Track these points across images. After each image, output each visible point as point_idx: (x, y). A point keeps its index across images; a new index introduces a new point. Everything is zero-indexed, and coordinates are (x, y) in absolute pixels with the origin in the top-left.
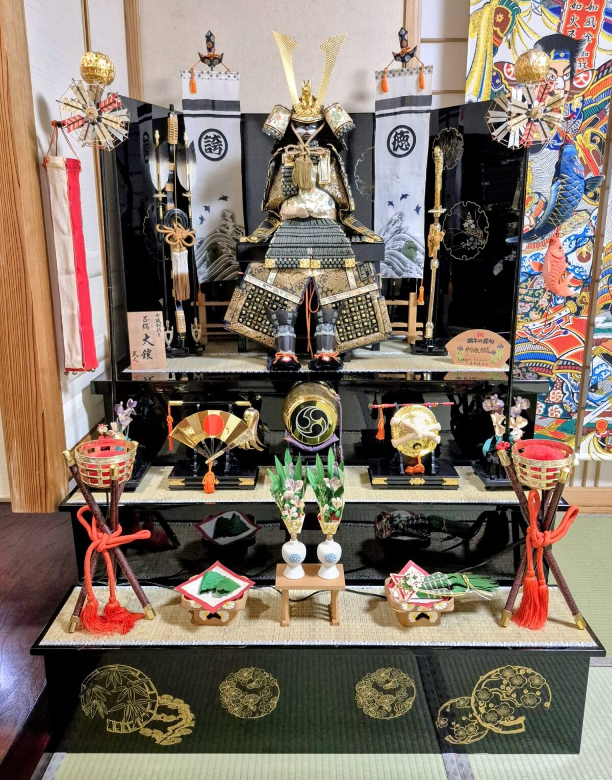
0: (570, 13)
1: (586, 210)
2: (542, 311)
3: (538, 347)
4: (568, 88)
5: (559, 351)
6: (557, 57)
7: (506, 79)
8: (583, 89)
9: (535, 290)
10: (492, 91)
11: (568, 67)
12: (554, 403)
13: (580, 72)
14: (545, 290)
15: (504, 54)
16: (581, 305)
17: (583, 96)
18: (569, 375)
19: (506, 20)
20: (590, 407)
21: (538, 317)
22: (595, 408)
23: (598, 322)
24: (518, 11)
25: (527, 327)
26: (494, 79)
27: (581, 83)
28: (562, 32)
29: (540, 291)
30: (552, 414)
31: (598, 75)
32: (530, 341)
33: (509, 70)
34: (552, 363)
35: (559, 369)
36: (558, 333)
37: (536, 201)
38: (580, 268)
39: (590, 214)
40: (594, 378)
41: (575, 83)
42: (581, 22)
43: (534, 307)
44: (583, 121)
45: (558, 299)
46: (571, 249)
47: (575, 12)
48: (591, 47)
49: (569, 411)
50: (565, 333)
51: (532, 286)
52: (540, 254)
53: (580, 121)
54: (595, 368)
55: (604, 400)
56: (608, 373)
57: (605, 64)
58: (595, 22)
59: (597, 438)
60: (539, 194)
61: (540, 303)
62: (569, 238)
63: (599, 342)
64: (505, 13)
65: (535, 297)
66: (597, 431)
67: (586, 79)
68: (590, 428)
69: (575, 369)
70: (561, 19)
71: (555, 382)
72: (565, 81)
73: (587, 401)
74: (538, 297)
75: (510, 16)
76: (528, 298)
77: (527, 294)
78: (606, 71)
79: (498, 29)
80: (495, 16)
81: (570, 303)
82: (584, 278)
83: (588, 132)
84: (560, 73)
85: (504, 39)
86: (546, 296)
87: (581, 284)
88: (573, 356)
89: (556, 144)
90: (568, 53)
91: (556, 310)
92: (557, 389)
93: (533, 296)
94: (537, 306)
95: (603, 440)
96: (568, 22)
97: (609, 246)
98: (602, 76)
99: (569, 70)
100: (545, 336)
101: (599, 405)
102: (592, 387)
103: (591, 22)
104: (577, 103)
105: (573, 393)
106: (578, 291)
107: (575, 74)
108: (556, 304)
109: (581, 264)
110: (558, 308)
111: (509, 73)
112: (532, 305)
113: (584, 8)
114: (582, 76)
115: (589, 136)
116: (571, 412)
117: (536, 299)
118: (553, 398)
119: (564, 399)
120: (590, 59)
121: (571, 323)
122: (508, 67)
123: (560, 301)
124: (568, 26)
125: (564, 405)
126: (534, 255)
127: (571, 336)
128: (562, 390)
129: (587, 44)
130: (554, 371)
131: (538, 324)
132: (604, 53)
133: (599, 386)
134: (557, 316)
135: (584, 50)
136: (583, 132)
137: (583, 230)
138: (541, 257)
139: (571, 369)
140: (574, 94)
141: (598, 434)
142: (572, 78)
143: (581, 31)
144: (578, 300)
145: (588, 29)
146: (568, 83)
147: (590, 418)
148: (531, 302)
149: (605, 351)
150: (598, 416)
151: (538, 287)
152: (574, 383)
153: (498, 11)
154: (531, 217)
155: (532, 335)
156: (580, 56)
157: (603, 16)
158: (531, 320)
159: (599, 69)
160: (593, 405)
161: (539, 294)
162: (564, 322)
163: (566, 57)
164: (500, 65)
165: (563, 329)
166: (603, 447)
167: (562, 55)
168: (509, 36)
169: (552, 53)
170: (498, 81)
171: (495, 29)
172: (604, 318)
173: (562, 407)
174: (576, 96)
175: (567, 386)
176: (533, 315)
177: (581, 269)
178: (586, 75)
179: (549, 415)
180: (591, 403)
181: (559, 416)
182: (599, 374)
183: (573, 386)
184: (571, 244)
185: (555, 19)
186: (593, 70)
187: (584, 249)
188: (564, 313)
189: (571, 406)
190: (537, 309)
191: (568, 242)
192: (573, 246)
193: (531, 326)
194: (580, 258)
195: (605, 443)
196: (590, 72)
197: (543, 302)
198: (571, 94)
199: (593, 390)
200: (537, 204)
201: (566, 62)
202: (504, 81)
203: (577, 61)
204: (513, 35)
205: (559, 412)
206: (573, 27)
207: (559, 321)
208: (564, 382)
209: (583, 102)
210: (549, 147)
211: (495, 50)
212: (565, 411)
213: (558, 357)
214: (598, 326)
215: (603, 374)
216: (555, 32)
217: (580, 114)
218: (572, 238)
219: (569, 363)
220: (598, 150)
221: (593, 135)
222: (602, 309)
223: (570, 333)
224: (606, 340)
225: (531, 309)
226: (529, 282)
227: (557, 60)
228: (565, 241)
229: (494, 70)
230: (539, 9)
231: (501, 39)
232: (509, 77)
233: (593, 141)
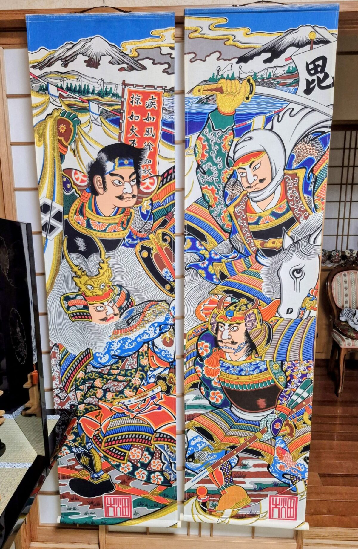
0: (129, 124)
1: (165, 301)
2: (136, 389)
3: (135, 421)
4: (135, 193)
5: (156, 425)
6: (122, 164)
7: (75, 184)
8: (150, 193)
9: (127, 371)
10: (64, 195)
11: (134, 173)
12: (155, 471)
13: (146, 178)
14: (137, 369)
16: (169, 385)
17: (151, 200)
18: (166, 446)
19: (68, 131)
20: (189, 475)
21: (133, 394)
22: (194, 476)
23: (188, 400)
24: (79, 122)
25: (123, 403)
26: (65, 184)
27: (148, 188)
28: (123, 141)
29: (132, 371)
30: (154, 480)
31: (162, 181)
32: (127, 416)
33: (77, 176)
34: (151, 435)
35: (157, 441)
36: (153, 409)
37: (118, 292)
38: (165, 351)
39: (169, 305)
40: (190, 449)
41: (141, 188)
42: (141, 132)
43: (128, 385)
44: (154, 222)
45: (150, 378)
46: (156, 335)
47: (134, 122)
48: (153, 155)
49: (169, 479)
50: (159, 408)
51: (123, 367)
52: (128, 338)
53: (152, 221)
54: (191, 440)
55: (202, 469)
56: (203, 445)
57: (168, 171)
58: (154, 132)
59: (199, 502)
60: (120, 286)
61: (133, 381)
62: (153, 325)
63: (190, 418)
64: (68, 124)
65: (128, 376)
66: (198, 496)
67: (152, 184)
68: (190, 494)
69: (170, 442)
70: (121, 129)
71: (154, 452)
72: (132, 186)
73: (186, 470)
74: (131, 376)
75: (71, 127)
76: (120, 378)
77: (119, 374)
78: (169, 177)
79: (62, 139)
80: (58, 127)
81: (161, 382)
82: (170, 360)
83: (160, 231)
84: (127, 179)
85: (69, 147)
86: (138, 375)
87: (168, 366)
88: (167, 430)
89: (131, 242)
90: (132, 161)
91: (149, 389)
92: (156, 459)
93: (124, 375)
94: (130, 384)
95: (204, 504)
96: (128, 132)
97: (191, 332)
98: (167, 182)
99: (134, 176)
100: (141, 411)
101: (197, 474)
102: (189, 457)
103: (149, 132)
104: (146, 205)
105: (171, 463)
106: (167, 372)
107: (141, 180)
108: (148, 383)
109: (166, 348)
110: (151, 387)
111: (77, 179)
112: (126, 383)
113: (141, 119)
114: (148, 181)
115: (161, 235)
116: (170, 480)
117: (128, 378)
118: (154, 466)
119: (164, 468)
120: (153, 166)
121: (163, 400)
122: (76, 174)
123: (152, 380)
124: (129, 136)
125: (164, 473)
126: (122, 340)
127: (164, 411)
128: (161, 460)
129: (148, 152)
130: (153, 442)
131: (133, 400)
132: (166, 161)
133: (196, 457)
134: (151, 393)
135: (146, 158)
136: (155, 232)
137: (164, 318)
138: (129, 341)
139: (167, 441)
140: (142, 198)
141: (200, 499)
142: (138, 183)
143: (142, 140)
144: (167, 380)
145: (148, 139)
146: (135, 188)
147: (191, 484)
148: (124, 381)
149: (198, 425)
150: (198, 483)
151: (130, 367)
152: (171, 454)
153: (60, 122)
154: (115, 307)
155: (128, 410)
156: (143, 163)
157: (161, 126)
158: (126, 397)
159: (163, 175)
160: (192, 473)
161: (132, 374)
162: (157, 399)
163: (130, 164)
164: (68, 171)
165: (157, 405)
166: (205, 511)
167: (126, 162)
168: (73, 145)
169: (117, 160)
170: (68, 186)
171: (60, 138)
172: (195, 396)
173: (163, 475)
174: (144, 199)
175: (165, 456)
176: (127, 392)
177: (167, 353)
178: (152, 181)
179: (152, 481)
180: (189, 471)
181: (160, 483)
182: (195, 446)
183: (170, 456)
184: (155, 330)
185: (114, 130)
186: (158, 176)
187: (167, 335)
188: (156, 391)
189: (170, 474)
190: (131, 387)
191: (152, 329)
192: (158, 332)
193: (126, 402)
194: (165, 342)
195: (206, 507)
196: (155, 178)
197: (136, 381)
198: (139, 197)
199: (190, 460)
200: (119, 295)
201: (132, 170)
202: (74, 186)
203: (141, 168)
205: (160, 479)
206: (133, 137)
207: (153, 398)
208: (161, 452)
209: (152, 204)
210: (124, 245)
211: (62, 157)
212: (165, 479)
213: (155, 430)
214: (188, 403)
215: (198, 445)
216: (116, 142)
217: (151, 215)
218: (156, 325)
219: (165, 436)
220: (169, 248)
221: (164, 234)
222: (191, 387)
223: (163, 409)
224: (200, 415)
225: (125, 387)
226: (120, 363)
227: (122, 167)
228: (150, 327)
229: (63, 176)
230: (99, 120)
231: (66, 147)
232: (78, 183)
233: (165, 240)
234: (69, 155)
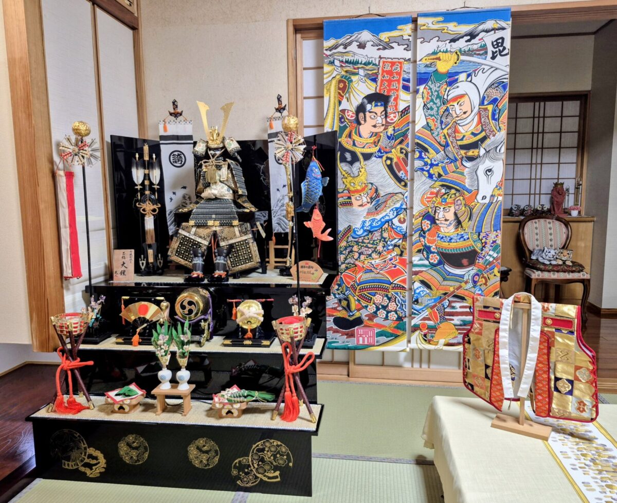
0: (382, 81)
1: (401, 193)
2: (380, 253)
3: (379, 275)
4: (384, 123)
5: (392, 278)
6: (376, 106)
7: (347, 119)
8: (394, 123)
9: (374, 241)
10: (340, 126)
11: (383, 111)
12: (391, 311)
13: (391, 113)
14: (380, 240)
15: (345, 105)
16: (402, 250)
17: (394, 127)
18: (399, 293)
19: (345, 87)
20: (415, 314)
21: (377, 257)
22: (418, 315)
23: (415, 261)
24: (351, 81)
25: (371, 263)
26: (340, 119)
27: (392, 120)
28: (378, 91)
29: (378, 241)
30: (391, 318)
31: (401, 115)
32: (373, 272)
33: (348, 114)
34: (389, 286)
35: (393, 289)
36: (390, 267)
37: (370, 188)
38: (400, 227)
39: (404, 195)
40: (415, 295)
41: (388, 120)
42: (389, 85)
43: (374, 251)
44: (395, 141)
45: (389, 246)
46: (394, 216)
47: (385, 80)
48: (396, 99)
49: (401, 316)
50: (395, 267)
51: (372, 238)
52: (375, 219)
53: (393, 141)
54: (416, 289)
55: (423, 310)
56: (425, 293)
57: (405, 109)
58: (397, 85)
59: (422, 334)
60: (372, 184)
61: (378, 248)
62: (392, 209)
63: (416, 273)
64: (345, 83)
65: (375, 245)
66: (421, 330)
67: (395, 117)
68: (415, 328)
69: (402, 290)
70: (377, 84)
71: (391, 298)
72: (382, 119)
73: (413, 310)
74: (376, 245)
75: (347, 84)
76: (370, 246)
77: (369, 243)
78: (406, 112)
79: (341, 92)
80: (339, 84)
81: (397, 249)
82: (403, 233)
83: (399, 147)
84: (379, 114)
85: (345, 97)
86: (381, 244)
87: (402, 237)
88: (400, 281)
89: (380, 154)
90: (383, 103)
91: (388, 253)
92: (393, 302)
93: (373, 244)
94: (376, 250)
95: (425, 335)
96: (381, 86)
97: (417, 214)
98: (404, 116)
99: (384, 113)
100: (383, 269)
101: (420, 313)
102: (415, 301)
103: (395, 85)
104: (390, 131)
105: (402, 305)
106: (401, 241)
107: (388, 115)
108: (388, 249)
109: (400, 225)
110: (389, 252)
111: (348, 116)
112: (373, 249)
113: (390, 78)
114: (392, 116)
115: (399, 149)
116: (402, 317)
117: (375, 246)
118: (391, 307)
119: (397, 308)
120: (396, 106)
121: (398, 261)
122: (348, 112)
123: (391, 247)
124: (382, 88)
125: (398, 312)
126: (372, 219)
127: (398, 269)
128: (396, 303)
129: (393, 97)
130: (390, 290)
131: (378, 261)
132: (404, 103)
133: (420, 301)
134: (389, 257)
135: (392, 101)
136: (395, 148)
137: (400, 205)
138: (376, 221)
139: (400, 289)
140: (388, 126)
141: (422, 331)
142: (386, 117)
143: (389, 91)
144: (401, 247)
145: (393, 89)
146: (384, 120)
147: (416, 321)
148: (372, 248)
149: (421, 278)
150: (421, 320)
151: (376, 239)
152: (403, 298)
153: (340, 81)
154: (368, 197)
155: (374, 268)
156: (390, 104)
157: (401, 81)
158: (373, 259)
159: (402, 111)
160: (417, 313)
161: (377, 243)
162: (394, 260)
163: (381, 105)
164: (343, 111)
165: (393, 264)
166: (425, 340)
167: (379, 104)
168: (347, 95)
169: (373, 103)
170: (343, 120)
171: (339, 91)
172: (419, 258)
173: (397, 313)
174: (389, 127)
175: (398, 300)
176: (374, 255)
177: (401, 228)
178: (394, 115)
179: (389, 318)
180: (415, 312)
181: (395, 319)
182: (419, 293)
183: (402, 300)
184: (394, 213)
185: (373, 85)
186: (398, 112)
187: (402, 216)
188: (393, 254)
189: (402, 313)
190: (376, 252)
191: (392, 212)
192: (395, 214)
193: (373, 262)
194: (400, 221)
195: (426, 337)
196: (397, 113)
197: (380, 248)
198: (386, 126)
199: (416, 303)
200: (371, 189)
201: (382, 108)
202: (346, 120)
203: (389, 107)
204: (349, 95)
205: (395, 316)
206: (384, 88)
207: (391, 260)
208: (396, 297)
209: (394, 130)
210: (375, 156)
211: (340, 103)
212: (398, 316)
213: (392, 282)
214: (415, 263)
215: (421, 293)
216: (374, 92)
217: (393, 137)
218: (394, 209)
219: (399, 286)
220: (405, 158)
221: (401, 149)
222: (417, 252)
223: (397, 267)
224: (421, 272)
225: (373, 252)
226: (370, 235)
227: (376, 107)
228: (390, 211)
229: (340, 114)
230: (364, 79)
231: (343, 97)
232: (349, 118)
233: (402, 153)
234: (344, 101)
